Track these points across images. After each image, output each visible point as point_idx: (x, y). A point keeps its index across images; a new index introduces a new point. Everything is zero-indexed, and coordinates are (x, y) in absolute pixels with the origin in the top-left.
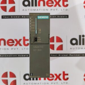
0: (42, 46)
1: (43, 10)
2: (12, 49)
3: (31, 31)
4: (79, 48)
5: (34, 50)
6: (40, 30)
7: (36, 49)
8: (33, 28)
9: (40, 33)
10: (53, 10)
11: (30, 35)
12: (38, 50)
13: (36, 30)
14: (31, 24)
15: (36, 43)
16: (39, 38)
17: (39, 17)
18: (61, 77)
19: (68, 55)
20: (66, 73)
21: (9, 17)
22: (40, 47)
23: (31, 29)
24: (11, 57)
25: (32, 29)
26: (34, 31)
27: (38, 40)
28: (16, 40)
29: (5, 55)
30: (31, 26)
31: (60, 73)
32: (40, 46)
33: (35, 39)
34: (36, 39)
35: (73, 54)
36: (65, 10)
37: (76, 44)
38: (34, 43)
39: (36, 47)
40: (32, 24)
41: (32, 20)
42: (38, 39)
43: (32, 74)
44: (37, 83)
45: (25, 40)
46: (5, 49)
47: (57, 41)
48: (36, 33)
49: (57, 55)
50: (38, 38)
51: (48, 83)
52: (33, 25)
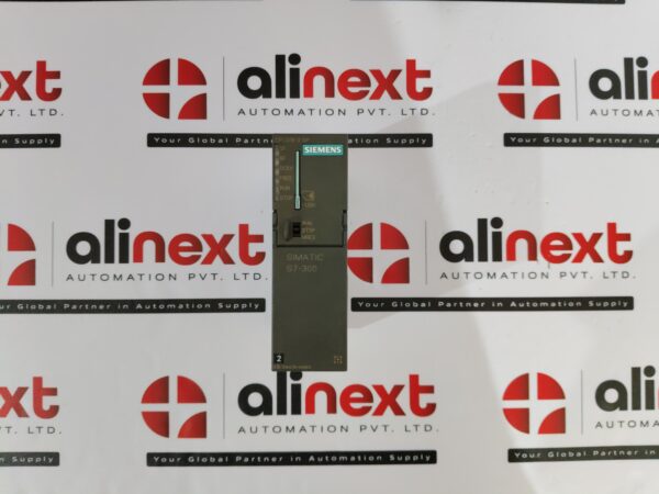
0: (318, 255)
1: (323, 112)
2: (191, 276)
3: (277, 199)
4: (478, 276)
5: (289, 269)
6: (312, 196)
7: (296, 267)
8: (288, 188)
9: (312, 205)
10: (366, 113)
11: (275, 212)
12: (306, 268)
13: (298, 197)
14: (277, 172)
15: (295, 241)
16: (309, 226)
17: (309, 150)
18: (403, 400)
19: (433, 304)
20: (422, 382)
21: (181, 140)
22: (309, 257)
23: (277, 191)
24: (184, 311)
25: (282, 192)
26: (290, 197)
27: (303, 230)
28: (209, 238)
29: (158, 302)
30: (277, 181)
31: (399, 383)
32: (312, 255)
33: (294, 227)
34: (296, 230)
35: (452, 300)
36: (417, 112)
37: (467, 255)
38: (290, 243)
39: (296, 256)
40: (282, 173)
41: (283, 158)
42: (305, 226)
43: (282, 355)
44: (297, 429)
45: (246, 237)
46: (160, 277)
47: (385, 245)
48: (298, 206)
49: (385, 305)
50: (304, 223)
51: (344, 429)
52: (285, 178)
